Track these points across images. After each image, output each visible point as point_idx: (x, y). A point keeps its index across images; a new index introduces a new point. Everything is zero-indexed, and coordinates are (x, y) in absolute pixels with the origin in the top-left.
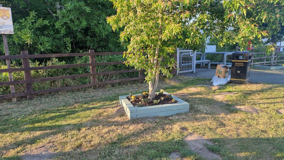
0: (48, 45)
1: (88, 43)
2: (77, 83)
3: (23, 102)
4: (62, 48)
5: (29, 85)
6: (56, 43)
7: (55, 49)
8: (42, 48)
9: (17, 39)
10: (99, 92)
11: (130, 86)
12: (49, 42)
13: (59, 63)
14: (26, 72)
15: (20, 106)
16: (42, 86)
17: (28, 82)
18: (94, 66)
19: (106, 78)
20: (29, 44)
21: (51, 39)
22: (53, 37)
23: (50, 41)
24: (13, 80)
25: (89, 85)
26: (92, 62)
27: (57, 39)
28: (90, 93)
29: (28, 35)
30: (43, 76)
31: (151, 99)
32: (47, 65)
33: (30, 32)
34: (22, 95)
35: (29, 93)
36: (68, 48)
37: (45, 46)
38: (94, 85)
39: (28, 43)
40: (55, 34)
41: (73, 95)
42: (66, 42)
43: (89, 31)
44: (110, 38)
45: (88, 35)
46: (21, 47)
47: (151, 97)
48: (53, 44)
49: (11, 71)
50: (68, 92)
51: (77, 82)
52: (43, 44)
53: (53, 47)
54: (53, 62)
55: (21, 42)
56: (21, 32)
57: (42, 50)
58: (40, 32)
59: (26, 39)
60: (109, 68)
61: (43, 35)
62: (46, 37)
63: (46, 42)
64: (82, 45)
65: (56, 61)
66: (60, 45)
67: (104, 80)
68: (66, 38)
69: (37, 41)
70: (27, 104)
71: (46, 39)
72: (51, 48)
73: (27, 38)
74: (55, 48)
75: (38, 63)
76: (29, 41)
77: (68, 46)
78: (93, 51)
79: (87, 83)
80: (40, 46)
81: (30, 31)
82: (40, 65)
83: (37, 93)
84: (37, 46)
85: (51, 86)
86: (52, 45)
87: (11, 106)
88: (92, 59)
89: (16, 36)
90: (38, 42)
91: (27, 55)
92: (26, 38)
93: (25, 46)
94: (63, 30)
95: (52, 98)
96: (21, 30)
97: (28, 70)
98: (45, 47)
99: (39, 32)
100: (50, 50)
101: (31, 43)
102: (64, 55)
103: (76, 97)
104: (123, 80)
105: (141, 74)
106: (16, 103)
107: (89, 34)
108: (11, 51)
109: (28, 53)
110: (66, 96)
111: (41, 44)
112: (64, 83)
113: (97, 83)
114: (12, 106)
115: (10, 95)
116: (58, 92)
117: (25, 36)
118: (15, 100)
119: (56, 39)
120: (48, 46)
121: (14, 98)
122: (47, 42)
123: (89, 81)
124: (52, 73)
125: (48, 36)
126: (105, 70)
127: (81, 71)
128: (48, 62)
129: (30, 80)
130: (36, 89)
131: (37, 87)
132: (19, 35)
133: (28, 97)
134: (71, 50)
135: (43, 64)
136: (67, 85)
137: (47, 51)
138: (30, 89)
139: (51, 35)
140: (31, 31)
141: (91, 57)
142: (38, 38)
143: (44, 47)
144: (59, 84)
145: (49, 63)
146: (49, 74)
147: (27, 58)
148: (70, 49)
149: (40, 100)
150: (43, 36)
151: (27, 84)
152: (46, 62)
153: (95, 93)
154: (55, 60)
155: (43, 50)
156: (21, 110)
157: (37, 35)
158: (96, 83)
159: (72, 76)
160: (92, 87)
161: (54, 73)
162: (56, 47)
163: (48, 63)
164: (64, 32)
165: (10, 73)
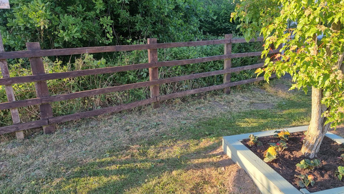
0: (75, 30)
1: (137, 27)
2: (126, 97)
3: (36, 139)
4: (98, 35)
5: (44, 108)
6: (87, 26)
7: (87, 38)
8: (65, 36)
9: (22, 20)
10: (164, 114)
11: (211, 100)
12: (77, 26)
13: (95, 61)
14: (38, 83)
15: (29, 148)
16: (69, 104)
17: (43, 102)
18: (156, 68)
19: (172, 86)
20: (42, 28)
21: (80, 19)
22: (82, 16)
23: (78, 23)
24: (14, 100)
25: (147, 101)
26: (153, 60)
27: (89, 19)
28: (150, 116)
29: (40, 11)
30: (70, 85)
31: (311, 155)
32: (76, 65)
33: (43, 7)
34: (33, 126)
35: (47, 121)
36: (108, 35)
37: (71, 31)
38: (156, 101)
39: (40, 27)
40: (85, 11)
41: (123, 122)
42: (104, 25)
43: (140, 5)
44: (172, 16)
45: (139, 13)
46: (32, 33)
47: (314, 149)
48: (82, 29)
49: (9, 82)
50: (112, 114)
51: (125, 94)
52: (67, 29)
53: (83, 33)
54: (86, 60)
55: (29, 26)
56: (28, 7)
57: (66, 39)
58: (62, 8)
59: (37, 19)
60: (176, 69)
61: (67, 12)
62: (71, 16)
63: (71, 25)
64: (126, 29)
65: (90, 58)
66: (94, 30)
67: (168, 91)
68: (104, 17)
69: (56, 24)
70: (43, 143)
71: (71, 19)
72: (81, 35)
73: (39, 17)
74: (87, 36)
75: (60, 62)
76: (42, 24)
77: (108, 32)
78: (154, 41)
79: (143, 96)
80: (62, 31)
81: (43, 4)
82: (64, 66)
83: (60, 121)
84: (56, 33)
85: (84, 103)
86: (82, 31)
87: (13, 149)
88: (153, 56)
89: (20, 14)
90: (58, 25)
91: (38, 51)
92: (37, 17)
93: (39, 33)
94: (100, 3)
95: (87, 129)
96: (29, 3)
97: (42, 80)
98: (71, 33)
99: (60, 8)
100: (78, 39)
101: (47, 27)
102: (106, 50)
103: (128, 127)
104: (201, 90)
105: (227, 79)
106: (22, 143)
107: (140, 11)
108: (17, 42)
109: (39, 46)
110: (110, 123)
111: (63, 29)
112: (105, 98)
113: (160, 98)
114: (15, 150)
115: (11, 128)
116: (96, 116)
117: (34, 13)
118: (20, 135)
119: (87, 20)
120: (75, 32)
121: (19, 133)
122: (74, 24)
123: (146, 92)
124: (85, 81)
125: (74, 14)
126: (170, 72)
127: (132, 76)
128: (76, 60)
129: (47, 98)
130: (58, 110)
131: (60, 108)
132: (25, 13)
133: (44, 128)
134: (112, 39)
135: (68, 64)
136: (110, 100)
137: (73, 41)
138: (48, 114)
139: (80, 12)
140: (46, 5)
141: (151, 52)
142: (59, 17)
143: (68, 35)
144: (97, 99)
145: (79, 63)
146: (78, 82)
147: (40, 57)
148: (111, 36)
149: (66, 133)
150: (66, 15)
151: (42, 105)
152: (73, 61)
153: (159, 115)
154: (88, 57)
155: (68, 39)
156: (31, 161)
157: (56, 14)
158: (158, 98)
159: (120, 87)
160: (153, 105)
161: (88, 79)
162: (88, 33)
163: (76, 62)
164: (102, 7)
165: (8, 87)
